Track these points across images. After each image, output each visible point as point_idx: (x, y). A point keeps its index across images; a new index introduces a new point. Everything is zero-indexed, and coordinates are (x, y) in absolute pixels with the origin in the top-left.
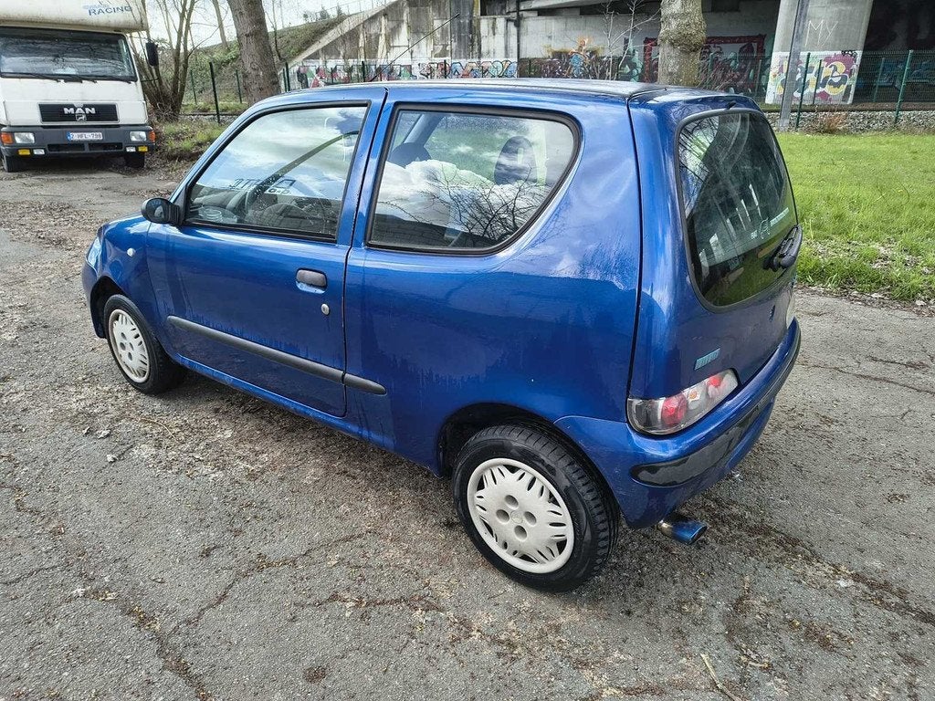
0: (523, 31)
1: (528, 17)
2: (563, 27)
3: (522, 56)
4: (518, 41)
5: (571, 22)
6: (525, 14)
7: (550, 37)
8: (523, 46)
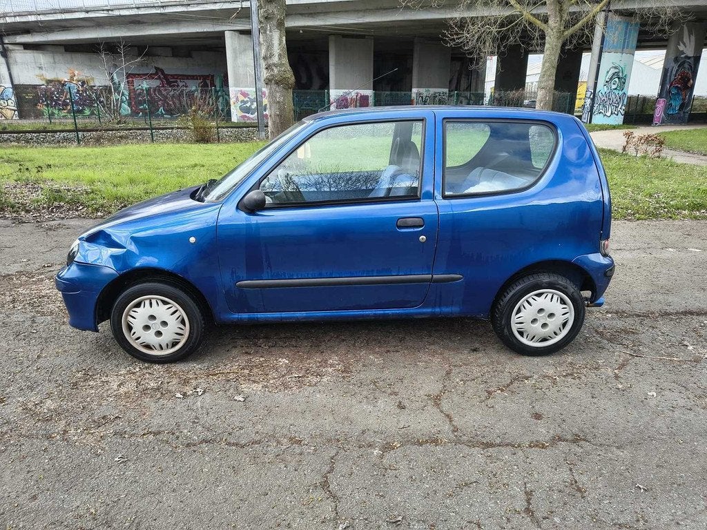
0: (11, 61)
1: (13, 50)
2: (52, 61)
3: (16, 82)
4: (9, 69)
5: (58, 57)
6: (10, 47)
7: (40, 68)
8: (15, 74)
